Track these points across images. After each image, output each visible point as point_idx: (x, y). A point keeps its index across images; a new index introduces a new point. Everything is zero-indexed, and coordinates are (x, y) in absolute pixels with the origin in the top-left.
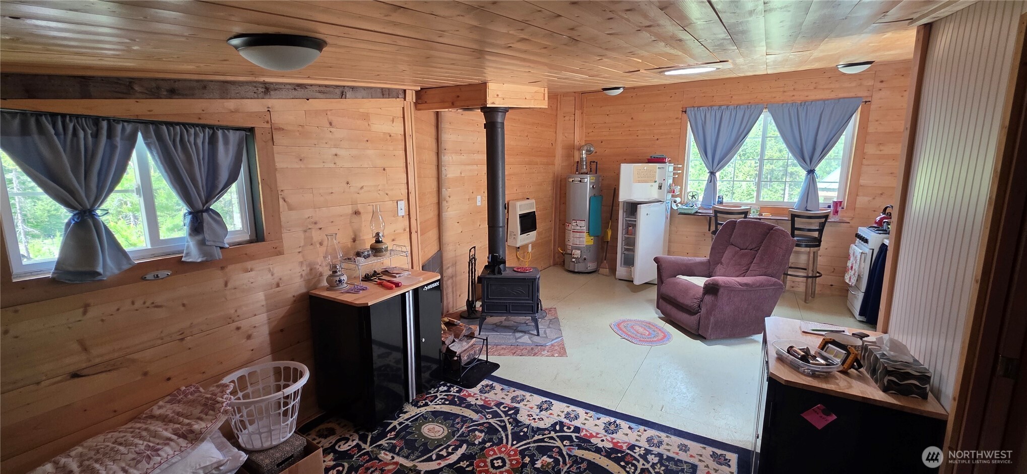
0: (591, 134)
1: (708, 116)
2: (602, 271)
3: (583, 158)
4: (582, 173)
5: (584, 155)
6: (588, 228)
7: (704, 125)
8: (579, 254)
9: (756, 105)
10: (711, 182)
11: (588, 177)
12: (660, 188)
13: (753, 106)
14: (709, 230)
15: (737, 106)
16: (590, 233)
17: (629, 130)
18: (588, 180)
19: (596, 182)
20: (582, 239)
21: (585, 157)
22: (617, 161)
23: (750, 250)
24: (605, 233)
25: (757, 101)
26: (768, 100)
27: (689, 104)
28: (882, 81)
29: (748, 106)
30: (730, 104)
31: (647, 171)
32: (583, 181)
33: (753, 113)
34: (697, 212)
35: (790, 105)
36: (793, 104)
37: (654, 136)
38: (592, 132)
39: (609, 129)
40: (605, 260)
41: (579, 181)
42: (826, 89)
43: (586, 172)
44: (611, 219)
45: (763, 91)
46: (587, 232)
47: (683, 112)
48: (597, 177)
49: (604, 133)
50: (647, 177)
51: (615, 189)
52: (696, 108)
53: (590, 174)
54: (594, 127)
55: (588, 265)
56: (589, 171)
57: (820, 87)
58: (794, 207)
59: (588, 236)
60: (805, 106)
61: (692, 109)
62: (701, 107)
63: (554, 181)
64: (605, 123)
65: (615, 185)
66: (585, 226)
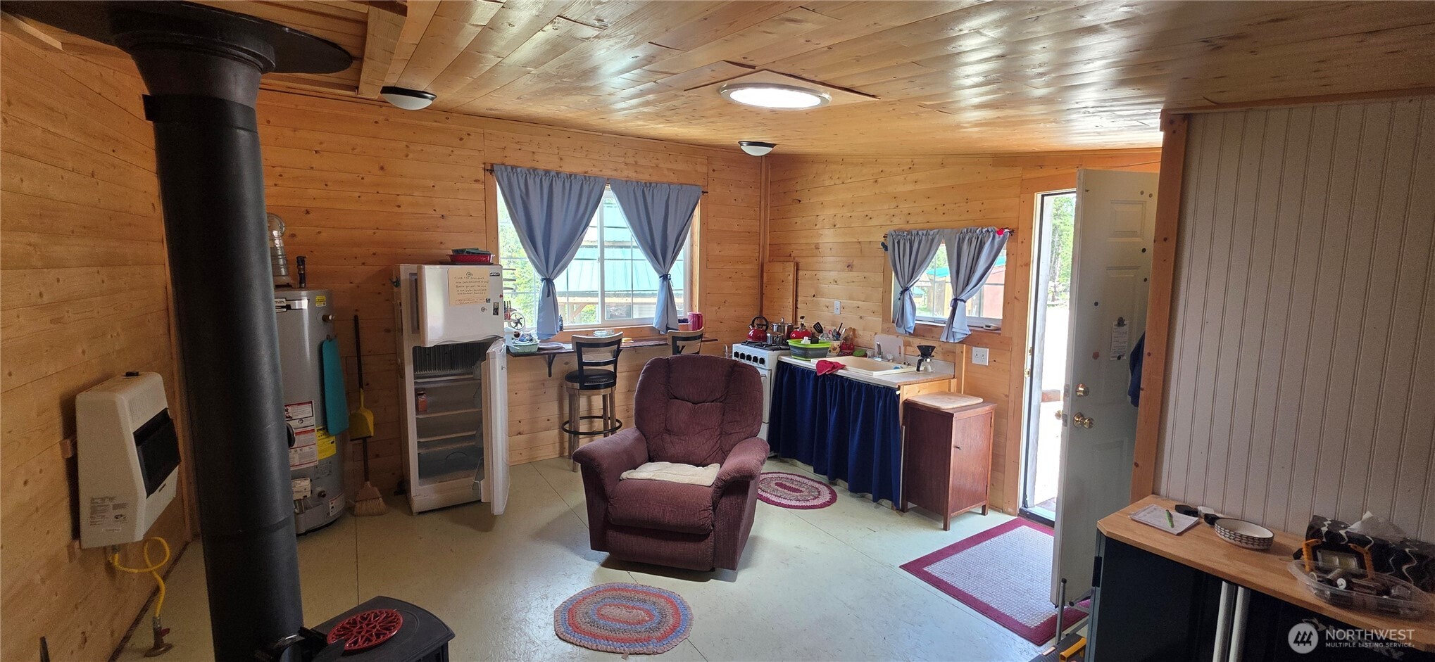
1: (530, 182)
2: (361, 507)
3: (275, 249)
4: (278, 285)
5: (277, 242)
6: (320, 418)
7: (524, 197)
8: (309, 488)
9: (596, 177)
10: (549, 295)
11: (301, 296)
12: (496, 311)
13: (592, 179)
14: (550, 375)
15: (571, 175)
16: (325, 429)
17: (378, 192)
18: (304, 304)
19: (330, 306)
20: (306, 449)
21: (280, 247)
22: (356, 258)
23: (712, 402)
24: (355, 420)
25: (595, 171)
26: (608, 173)
27: (496, 158)
28: (714, 170)
29: (585, 177)
30: (561, 169)
31: (473, 280)
32: (290, 305)
33: (593, 189)
34: (539, 349)
35: (635, 184)
36: (637, 182)
37: (435, 210)
38: (276, 185)
39: (326, 185)
40: (367, 479)
41: (283, 307)
42: (668, 169)
43: (288, 284)
44: (361, 386)
45: (601, 158)
46: (321, 429)
47: (487, 170)
48: (324, 298)
49: (312, 192)
50: (473, 292)
51: (356, 318)
52: (509, 168)
53: (306, 289)
54: (281, 176)
55: (331, 506)
56: (301, 281)
57: (662, 165)
58: (654, 325)
59: (321, 438)
60: (652, 189)
61: (503, 167)
62: (517, 167)
63: (168, 309)
64: (312, 168)
65: (356, 310)
66: (313, 416)
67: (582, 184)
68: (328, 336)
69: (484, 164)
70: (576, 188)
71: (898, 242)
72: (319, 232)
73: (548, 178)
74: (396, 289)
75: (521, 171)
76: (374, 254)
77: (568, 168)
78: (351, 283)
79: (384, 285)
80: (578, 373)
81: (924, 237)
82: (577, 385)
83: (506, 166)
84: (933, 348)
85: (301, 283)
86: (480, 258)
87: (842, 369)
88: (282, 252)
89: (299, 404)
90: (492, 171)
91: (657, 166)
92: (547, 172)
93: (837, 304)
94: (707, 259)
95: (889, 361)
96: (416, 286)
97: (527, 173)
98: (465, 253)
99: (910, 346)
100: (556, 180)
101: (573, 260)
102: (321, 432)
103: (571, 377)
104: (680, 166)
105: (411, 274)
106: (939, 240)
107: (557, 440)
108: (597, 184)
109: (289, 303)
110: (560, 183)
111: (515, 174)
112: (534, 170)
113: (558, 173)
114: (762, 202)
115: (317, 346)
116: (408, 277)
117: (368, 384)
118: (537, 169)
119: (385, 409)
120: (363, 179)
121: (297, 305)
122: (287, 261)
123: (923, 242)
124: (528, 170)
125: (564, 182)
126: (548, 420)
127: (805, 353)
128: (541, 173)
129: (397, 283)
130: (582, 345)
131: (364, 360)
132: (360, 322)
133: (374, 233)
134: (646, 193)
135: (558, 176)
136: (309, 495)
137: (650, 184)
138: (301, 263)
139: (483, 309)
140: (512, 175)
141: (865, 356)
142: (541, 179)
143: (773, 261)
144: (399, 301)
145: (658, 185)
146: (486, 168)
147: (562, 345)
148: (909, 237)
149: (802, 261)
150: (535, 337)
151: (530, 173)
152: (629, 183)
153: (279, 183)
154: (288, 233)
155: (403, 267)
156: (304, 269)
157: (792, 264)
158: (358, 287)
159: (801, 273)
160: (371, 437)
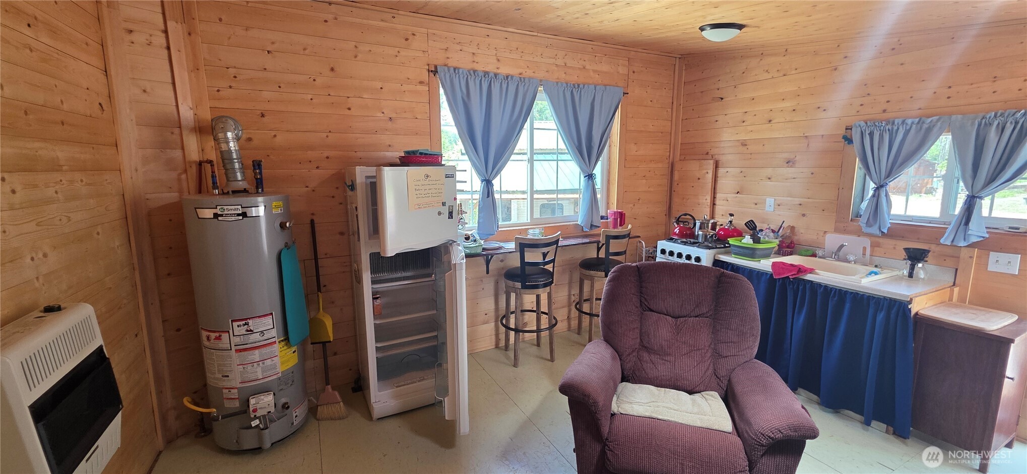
0: (226, 93)
1: (471, 82)
2: (322, 411)
3: (230, 151)
4: (234, 192)
5: (232, 144)
6: (281, 329)
7: (466, 99)
8: (272, 403)
9: (530, 78)
10: (488, 196)
11: (257, 202)
12: (451, 215)
13: (527, 80)
14: (488, 272)
15: (507, 77)
16: (287, 340)
17: (329, 95)
18: (261, 211)
19: (289, 213)
20: (268, 362)
21: (235, 150)
22: (310, 161)
23: (696, 317)
24: (315, 324)
25: (528, 73)
26: (541, 74)
27: (438, 58)
28: (634, 72)
29: (520, 78)
30: (499, 71)
31: (431, 183)
32: (246, 213)
33: (528, 89)
34: (484, 249)
35: (565, 85)
36: (567, 84)
37: (383, 113)
38: (230, 87)
39: (280, 87)
40: (327, 384)
41: (239, 215)
42: (594, 71)
43: (245, 189)
44: (319, 290)
45: (535, 60)
46: (282, 341)
47: (432, 71)
48: (281, 203)
49: (266, 95)
50: (430, 195)
51: (312, 221)
52: (452, 70)
53: (263, 194)
54: (235, 77)
55: (295, 415)
56: (259, 186)
57: (588, 67)
58: (579, 223)
59: (283, 349)
60: (580, 90)
61: (446, 68)
62: (459, 68)
63: (126, 218)
64: (265, 69)
65: (313, 214)
66: (274, 328)
67: (518, 84)
68: (286, 243)
69: (428, 65)
70: (512, 88)
71: (871, 135)
72: (275, 136)
73: (487, 79)
74: (350, 193)
75: (463, 72)
76: (327, 158)
77: (504, 70)
78: (307, 187)
79: (337, 188)
80: (519, 272)
81: (914, 126)
82: (519, 285)
83: (449, 68)
84: (928, 251)
85: (257, 188)
86: (431, 159)
87: (810, 273)
88: (237, 155)
89: (259, 317)
90: (435, 72)
91: (584, 68)
92: (486, 73)
93: (770, 201)
94: (625, 159)
95: (849, 262)
96: (374, 189)
97: (468, 74)
98: (418, 155)
99: (879, 247)
100: (494, 82)
101: (509, 161)
102: (283, 343)
103: (511, 275)
104: (605, 67)
105: (367, 177)
106: (940, 128)
107: (494, 333)
108: (531, 85)
109: (245, 210)
110: (497, 85)
111: (457, 75)
112: (475, 71)
113: (496, 75)
114: (675, 103)
115: (276, 254)
116: (364, 180)
117: (325, 286)
118: (476, 70)
119: (341, 309)
120: (314, 80)
121: (253, 212)
122: (242, 164)
123: (913, 131)
124: (469, 71)
125: (501, 83)
126: (486, 314)
127: (751, 253)
128: (481, 74)
129: (353, 187)
130: (524, 246)
131: (321, 263)
132: (316, 225)
133: (327, 136)
134: (575, 93)
135: (496, 78)
136: (272, 410)
137: (579, 85)
138: (257, 167)
139: (440, 213)
140: (454, 77)
141: (814, 255)
142: (481, 80)
143: (684, 160)
144: (354, 206)
145: (586, 86)
146: (430, 69)
147: (502, 244)
148: (889, 127)
149: (723, 159)
150: (477, 237)
151: (471, 75)
152: (559, 84)
153: (233, 85)
154: (245, 137)
155: (358, 169)
156: (261, 173)
157: (711, 162)
158: (313, 191)
159: (721, 171)
160: (330, 342)
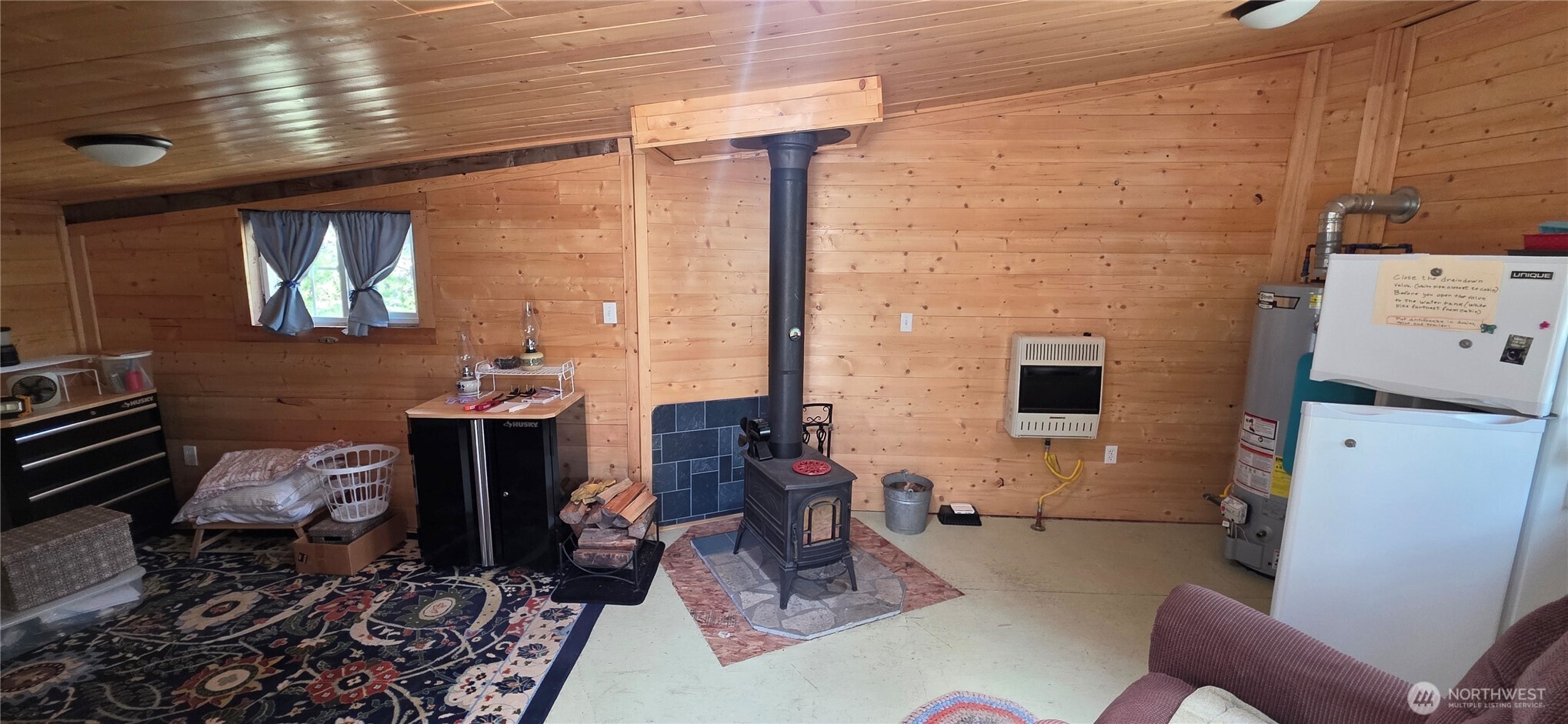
3: (1324, 234)
6: (1281, 446)
12: (1513, 355)
31: (1447, 284)
39: (1487, 131)
41: (1270, 303)
46: (1280, 459)
54: (1433, 132)
64: (1475, 110)
66: (1274, 439)
72: (1459, 207)
89: (1265, 420)
109: (1277, 299)
120: (1550, 105)
154: (1421, 212)
